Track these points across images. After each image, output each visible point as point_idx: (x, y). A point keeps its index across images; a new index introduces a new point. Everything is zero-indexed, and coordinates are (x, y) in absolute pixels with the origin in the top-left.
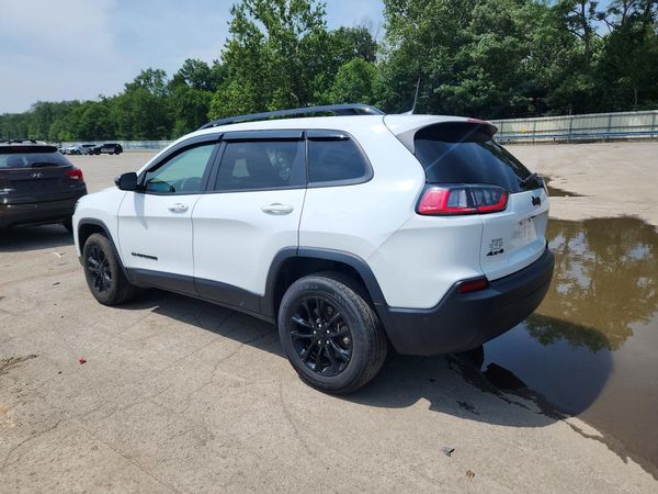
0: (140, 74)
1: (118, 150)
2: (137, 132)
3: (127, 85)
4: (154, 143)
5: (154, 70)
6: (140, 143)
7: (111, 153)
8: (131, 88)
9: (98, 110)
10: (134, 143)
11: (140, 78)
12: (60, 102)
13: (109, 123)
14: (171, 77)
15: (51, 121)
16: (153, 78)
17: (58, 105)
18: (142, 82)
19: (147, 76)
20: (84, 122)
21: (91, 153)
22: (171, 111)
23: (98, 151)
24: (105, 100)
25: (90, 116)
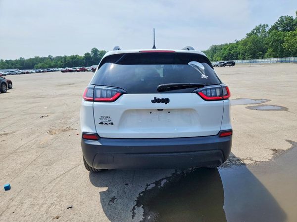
0: (254, 28)
1: (233, 64)
2: (248, 55)
3: (247, 34)
4: (254, 60)
5: (262, 25)
6: (248, 61)
7: (230, 66)
8: (249, 35)
9: (233, 47)
10: (246, 61)
11: (254, 30)
12: (220, 44)
13: (236, 52)
14: (270, 27)
15: (215, 53)
16: (261, 29)
17: (219, 46)
18: (255, 32)
19: (258, 29)
20: (226, 52)
21: (222, 66)
22: (267, 44)
23: (224, 65)
24: (237, 42)
25: (229, 50)
